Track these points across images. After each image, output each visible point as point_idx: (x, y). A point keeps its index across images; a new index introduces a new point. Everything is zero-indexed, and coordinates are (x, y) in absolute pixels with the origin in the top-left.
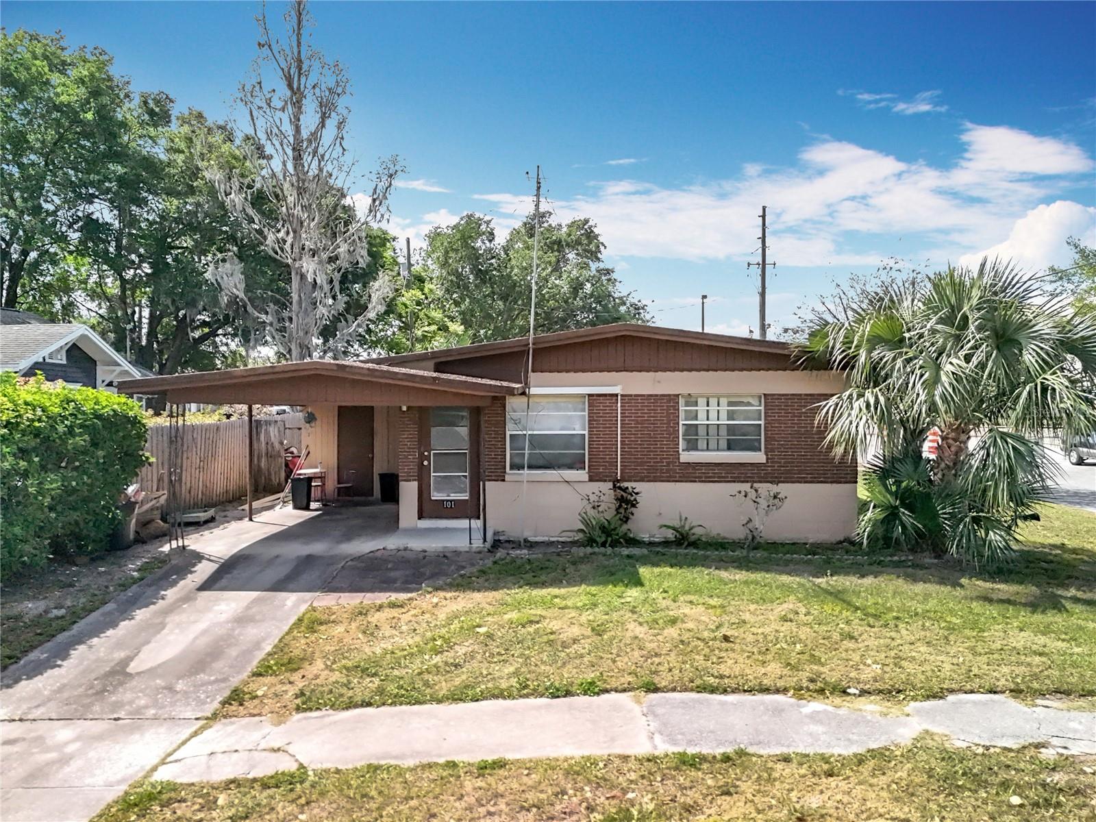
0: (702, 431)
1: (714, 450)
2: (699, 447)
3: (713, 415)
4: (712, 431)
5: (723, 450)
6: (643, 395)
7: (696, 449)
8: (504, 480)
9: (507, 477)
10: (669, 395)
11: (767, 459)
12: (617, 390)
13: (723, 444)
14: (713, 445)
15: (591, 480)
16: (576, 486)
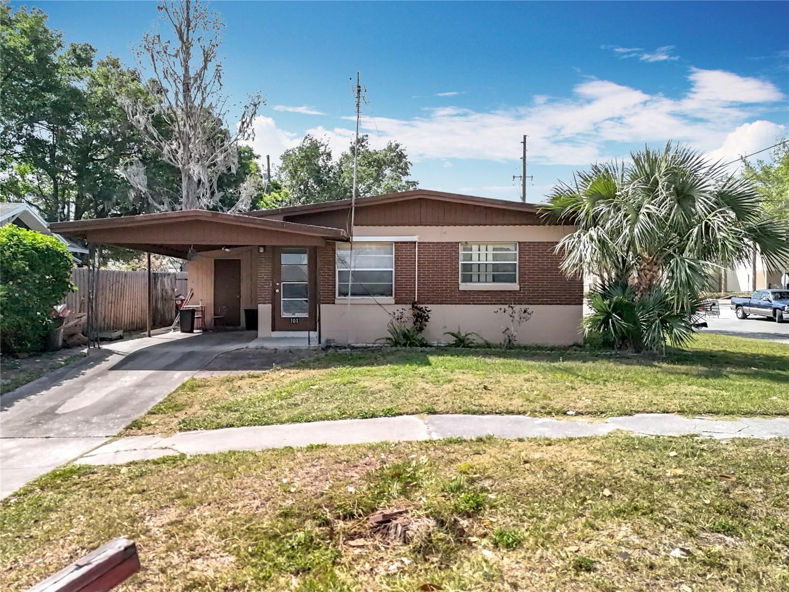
0: (475, 269)
1: (483, 282)
2: (473, 280)
3: (483, 257)
4: (482, 269)
5: (490, 282)
6: (434, 243)
7: (471, 281)
8: (334, 303)
9: (336, 301)
10: (452, 243)
11: (520, 288)
12: (415, 238)
13: (490, 278)
14: (482, 278)
15: (396, 303)
16: (385, 307)
